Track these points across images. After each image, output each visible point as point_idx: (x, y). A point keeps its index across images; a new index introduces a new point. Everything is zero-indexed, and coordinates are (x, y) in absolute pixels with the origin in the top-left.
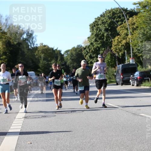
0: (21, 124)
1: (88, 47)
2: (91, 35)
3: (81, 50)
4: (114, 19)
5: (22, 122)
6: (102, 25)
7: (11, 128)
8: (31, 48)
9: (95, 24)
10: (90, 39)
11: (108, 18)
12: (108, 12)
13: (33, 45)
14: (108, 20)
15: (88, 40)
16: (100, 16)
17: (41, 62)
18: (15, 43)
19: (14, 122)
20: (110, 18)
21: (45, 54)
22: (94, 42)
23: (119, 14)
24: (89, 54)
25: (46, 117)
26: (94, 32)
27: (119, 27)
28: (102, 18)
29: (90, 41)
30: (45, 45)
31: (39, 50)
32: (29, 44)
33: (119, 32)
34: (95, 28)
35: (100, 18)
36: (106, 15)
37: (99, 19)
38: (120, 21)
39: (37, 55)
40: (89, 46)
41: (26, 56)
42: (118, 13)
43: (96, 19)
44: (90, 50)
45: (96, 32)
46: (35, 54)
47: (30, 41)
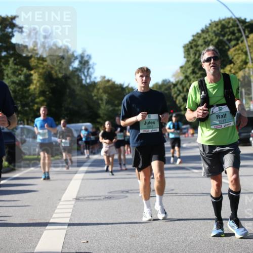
0: (71, 210)
1: (180, 82)
2: (186, 63)
3: (169, 88)
4: (224, 36)
5: (72, 206)
6: (204, 46)
7: (53, 216)
8: (86, 85)
9: (193, 45)
10: (184, 69)
11: (213, 35)
12: (215, 25)
13: (90, 79)
14: (214, 37)
15: (181, 71)
16: (200, 32)
17: (102, 107)
18: (60, 75)
19: (58, 207)
20: (217, 35)
21: (109, 94)
22: (190, 74)
23: (233, 28)
24: (182, 95)
25: (111, 198)
26: (191, 57)
27: (232, 50)
28: (204, 35)
29: (184, 73)
30: (110, 79)
31: (98, 87)
32: (83, 77)
33: (233, 58)
34: (192, 51)
35: (200, 34)
36: (210, 29)
37: (198, 36)
38: (234, 40)
39: (95, 96)
40: (182, 81)
41: (78, 97)
42: (231, 27)
43: (193, 36)
44: (183, 88)
45: (194, 58)
46: (93, 94)
47: (84, 73)
